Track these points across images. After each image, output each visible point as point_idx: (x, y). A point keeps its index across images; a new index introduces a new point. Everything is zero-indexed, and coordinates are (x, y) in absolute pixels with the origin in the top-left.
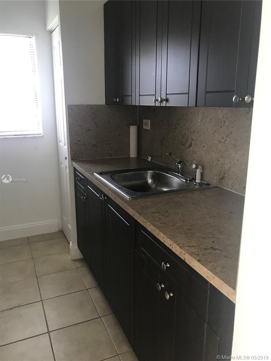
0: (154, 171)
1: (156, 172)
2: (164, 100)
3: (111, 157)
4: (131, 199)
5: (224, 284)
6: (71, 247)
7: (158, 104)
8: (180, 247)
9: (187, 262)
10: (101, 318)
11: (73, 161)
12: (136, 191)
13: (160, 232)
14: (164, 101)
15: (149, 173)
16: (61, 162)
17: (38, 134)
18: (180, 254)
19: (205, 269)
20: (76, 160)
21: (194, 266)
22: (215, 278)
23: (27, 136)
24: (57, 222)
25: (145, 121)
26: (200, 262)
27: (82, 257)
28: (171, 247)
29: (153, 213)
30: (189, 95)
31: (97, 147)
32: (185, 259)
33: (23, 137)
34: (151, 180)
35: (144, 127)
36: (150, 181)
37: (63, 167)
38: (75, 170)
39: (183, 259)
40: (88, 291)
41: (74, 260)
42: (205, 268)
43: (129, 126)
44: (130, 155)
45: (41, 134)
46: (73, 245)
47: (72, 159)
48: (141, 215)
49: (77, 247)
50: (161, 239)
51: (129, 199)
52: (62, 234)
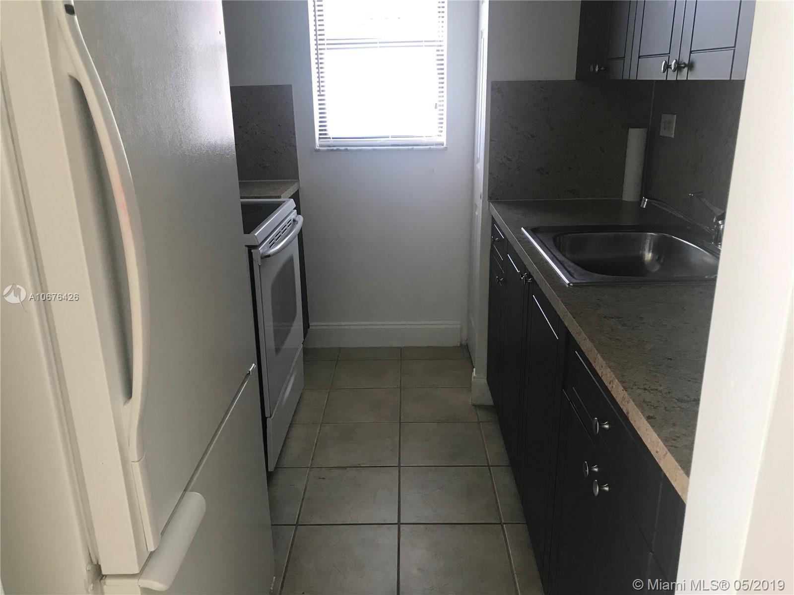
0: (660, 234)
1: (665, 237)
2: (686, 65)
3: (577, 199)
4: (571, 284)
5: (678, 469)
6: (474, 378)
7: (672, 76)
8: (624, 387)
9: (630, 419)
10: (502, 527)
11: (492, 202)
12: (592, 272)
13: (599, 355)
14: (684, 68)
15: (649, 238)
16: (476, 205)
17: (437, 144)
18: (622, 402)
19: (654, 436)
20: (497, 199)
21: (639, 428)
22: (667, 454)
23: (415, 147)
24: (459, 326)
25: (665, 117)
26: (650, 420)
27: (491, 403)
28: (611, 385)
29: (605, 317)
30: (734, 50)
31: (547, 173)
32: (628, 413)
33: (408, 150)
34: (650, 255)
35: (663, 133)
36: (648, 256)
37: (477, 215)
38: (494, 221)
39: (625, 413)
40: (490, 470)
41: (475, 406)
42: (654, 433)
43: (628, 129)
44: (622, 197)
45: (442, 144)
46: (479, 376)
47: (490, 198)
48: (574, 318)
49: (485, 381)
50: (598, 368)
51: (569, 284)
52: (465, 350)
